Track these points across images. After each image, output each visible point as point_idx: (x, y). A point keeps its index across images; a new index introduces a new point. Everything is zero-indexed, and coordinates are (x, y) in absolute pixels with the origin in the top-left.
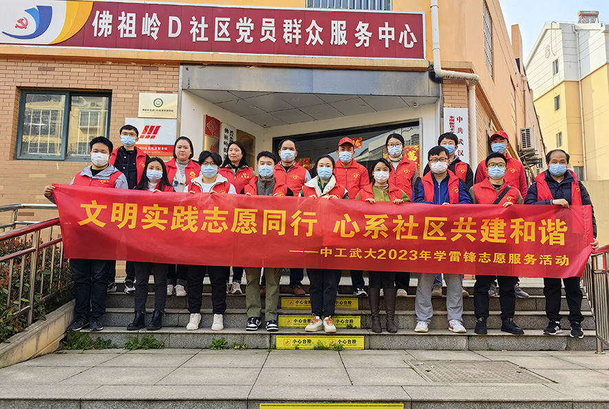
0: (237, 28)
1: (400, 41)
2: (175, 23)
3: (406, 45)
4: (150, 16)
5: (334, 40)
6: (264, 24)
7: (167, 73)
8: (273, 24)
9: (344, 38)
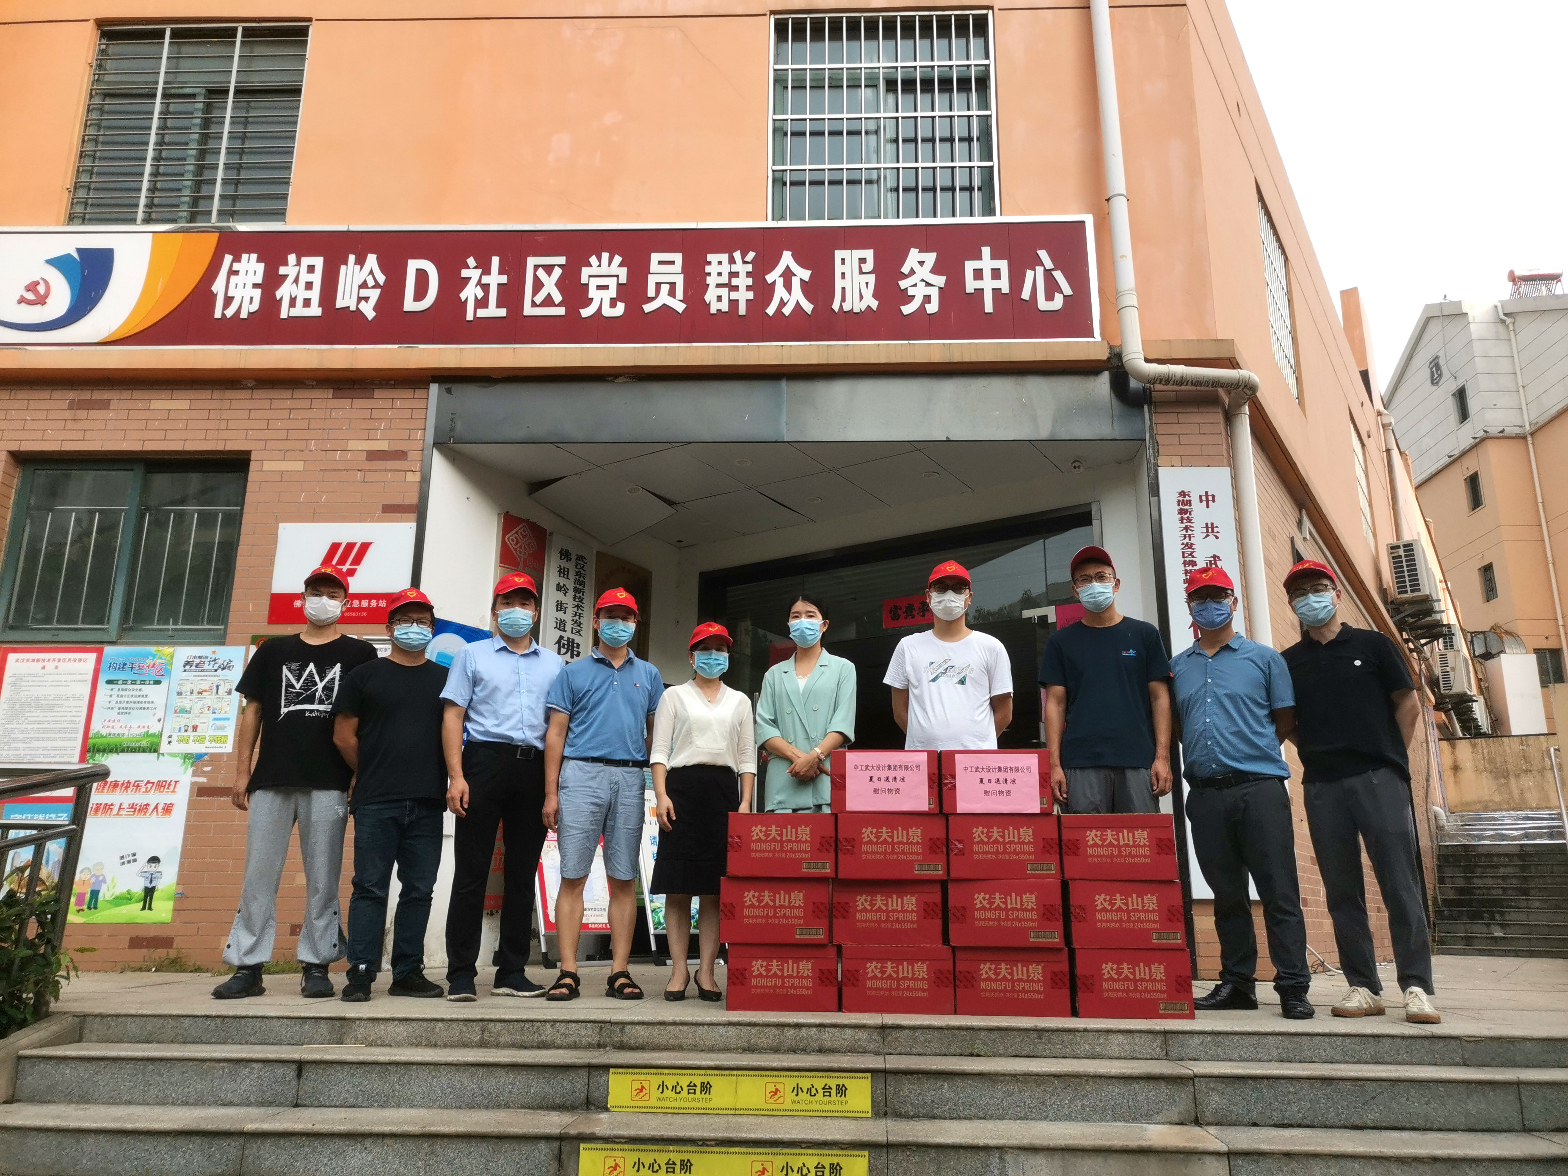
0: (584, 280)
1: (1026, 295)
2: (422, 276)
3: (1043, 304)
4: (360, 261)
5: (843, 299)
6: (654, 266)
7: (398, 403)
8: (678, 267)
9: (868, 293)
